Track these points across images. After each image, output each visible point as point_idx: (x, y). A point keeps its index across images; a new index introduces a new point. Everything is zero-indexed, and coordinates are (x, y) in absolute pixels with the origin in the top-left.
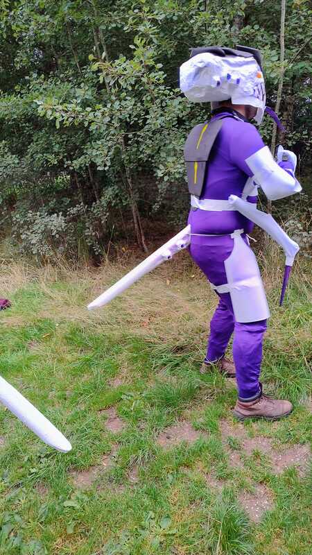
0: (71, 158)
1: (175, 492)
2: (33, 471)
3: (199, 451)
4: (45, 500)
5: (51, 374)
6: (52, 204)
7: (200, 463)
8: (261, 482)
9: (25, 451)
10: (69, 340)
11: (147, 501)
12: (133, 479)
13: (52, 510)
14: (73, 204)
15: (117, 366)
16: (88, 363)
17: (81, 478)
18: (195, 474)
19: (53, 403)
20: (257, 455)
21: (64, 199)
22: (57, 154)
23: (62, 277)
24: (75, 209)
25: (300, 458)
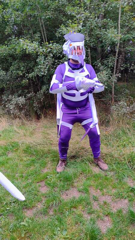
0: (28, 73)
1: (69, 219)
2: (7, 209)
3: (80, 201)
4: (12, 222)
5: (17, 166)
6: (19, 92)
7: (80, 207)
8: (107, 215)
9: (4, 200)
10: (25, 151)
11: (57, 223)
12: (51, 213)
13: (15, 226)
14: (29, 93)
15: (46, 163)
16: (33, 162)
17: (28, 212)
18: (78, 211)
19: (17, 179)
20: (105, 203)
21: (25, 90)
22: (22, 71)
23: (23, 124)
24: (30, 95)
25: (124, 205)
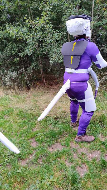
0: (20, 52)
1: (55, 167)
2: (6, 160)
3: (63, 153)
4: (10, 170)
5: (12, 127)
6: (13, 68)
7: (63, 157)
8: (84, 163)
9: (3, 153)
10: (19, 115)
11: (45, 170)
12: (41, 163)
13: (12, 173)
14: (20, 68)
15: (35, 124)
16: (25, 123)
17: (22, 162)
18: (62, 161)
19: (13, 136)
20: (83, 154)
21: (17, 66)
22: (15, 51)
23: (16, 94)
24: (21, 70)
25: (97, 155)
